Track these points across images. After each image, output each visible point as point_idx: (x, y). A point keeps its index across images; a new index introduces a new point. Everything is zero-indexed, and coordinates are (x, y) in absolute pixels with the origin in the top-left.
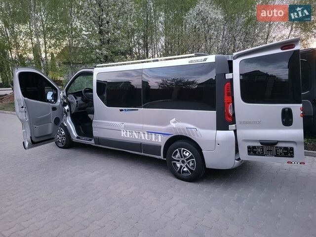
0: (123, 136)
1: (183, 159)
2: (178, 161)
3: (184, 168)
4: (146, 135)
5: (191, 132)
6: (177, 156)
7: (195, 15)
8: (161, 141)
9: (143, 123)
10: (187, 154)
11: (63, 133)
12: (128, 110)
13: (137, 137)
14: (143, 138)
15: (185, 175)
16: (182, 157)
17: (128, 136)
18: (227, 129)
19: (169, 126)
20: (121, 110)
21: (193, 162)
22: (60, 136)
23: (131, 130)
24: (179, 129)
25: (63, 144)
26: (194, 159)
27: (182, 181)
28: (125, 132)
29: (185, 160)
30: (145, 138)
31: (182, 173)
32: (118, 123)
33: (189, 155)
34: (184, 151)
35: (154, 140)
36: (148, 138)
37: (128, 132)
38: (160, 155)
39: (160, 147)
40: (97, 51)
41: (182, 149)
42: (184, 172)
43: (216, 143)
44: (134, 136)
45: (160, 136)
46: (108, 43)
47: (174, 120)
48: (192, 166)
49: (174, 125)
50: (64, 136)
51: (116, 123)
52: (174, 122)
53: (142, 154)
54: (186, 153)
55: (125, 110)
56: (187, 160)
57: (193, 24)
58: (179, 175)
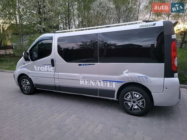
0: (81, 84)
1: (134, 100)
2: (130, 101)
3: (135, 106)
4: (102, 83)
5: (141, 80)
6: (128, 98)
7: (98, 4)
8: (115, 87)
9: (99, 74)
10: (138, 96)
11: (28, 83)
12: (86, 65)
13: (94, 85)
14: (99, 85)
15: (135, 111)
16: (133, 98)
17: (86, 84)
18: (173, 76)
19: (122, 76)
20: (79, 65)
21: (143, 102)
22: (25, 86)
23: (89, 79)
24: (131, 78)
25: (28, 91)
26: (144, 100)
27: (133, 116)
28: (83, 81)
29: (136, 101)
30: (101, 85)
31: (133, 110)
32: (77, 74)
33: (139, 97)
34: (134, 93)
35: (108, 86)
36: (104, 85)
37: (86, 82)
38: (114, 98)
39: (114, 91)
40: (39, 25)
41: (133, 92)
42: (134, 109)
43: (164, 87)
44: (92, 84)
45: (114, 83)
46: (45, 20)
47: (127, 71)
48: (142, 105)
49: (127, 75)
50: (29, 85)
51: (75, 74)
52: (127, 73)
53: (98, 97)
54: (136, 95)
55: (83, 64)
56: (137, 100)
57: (97, 10)
58: (130, 112)
